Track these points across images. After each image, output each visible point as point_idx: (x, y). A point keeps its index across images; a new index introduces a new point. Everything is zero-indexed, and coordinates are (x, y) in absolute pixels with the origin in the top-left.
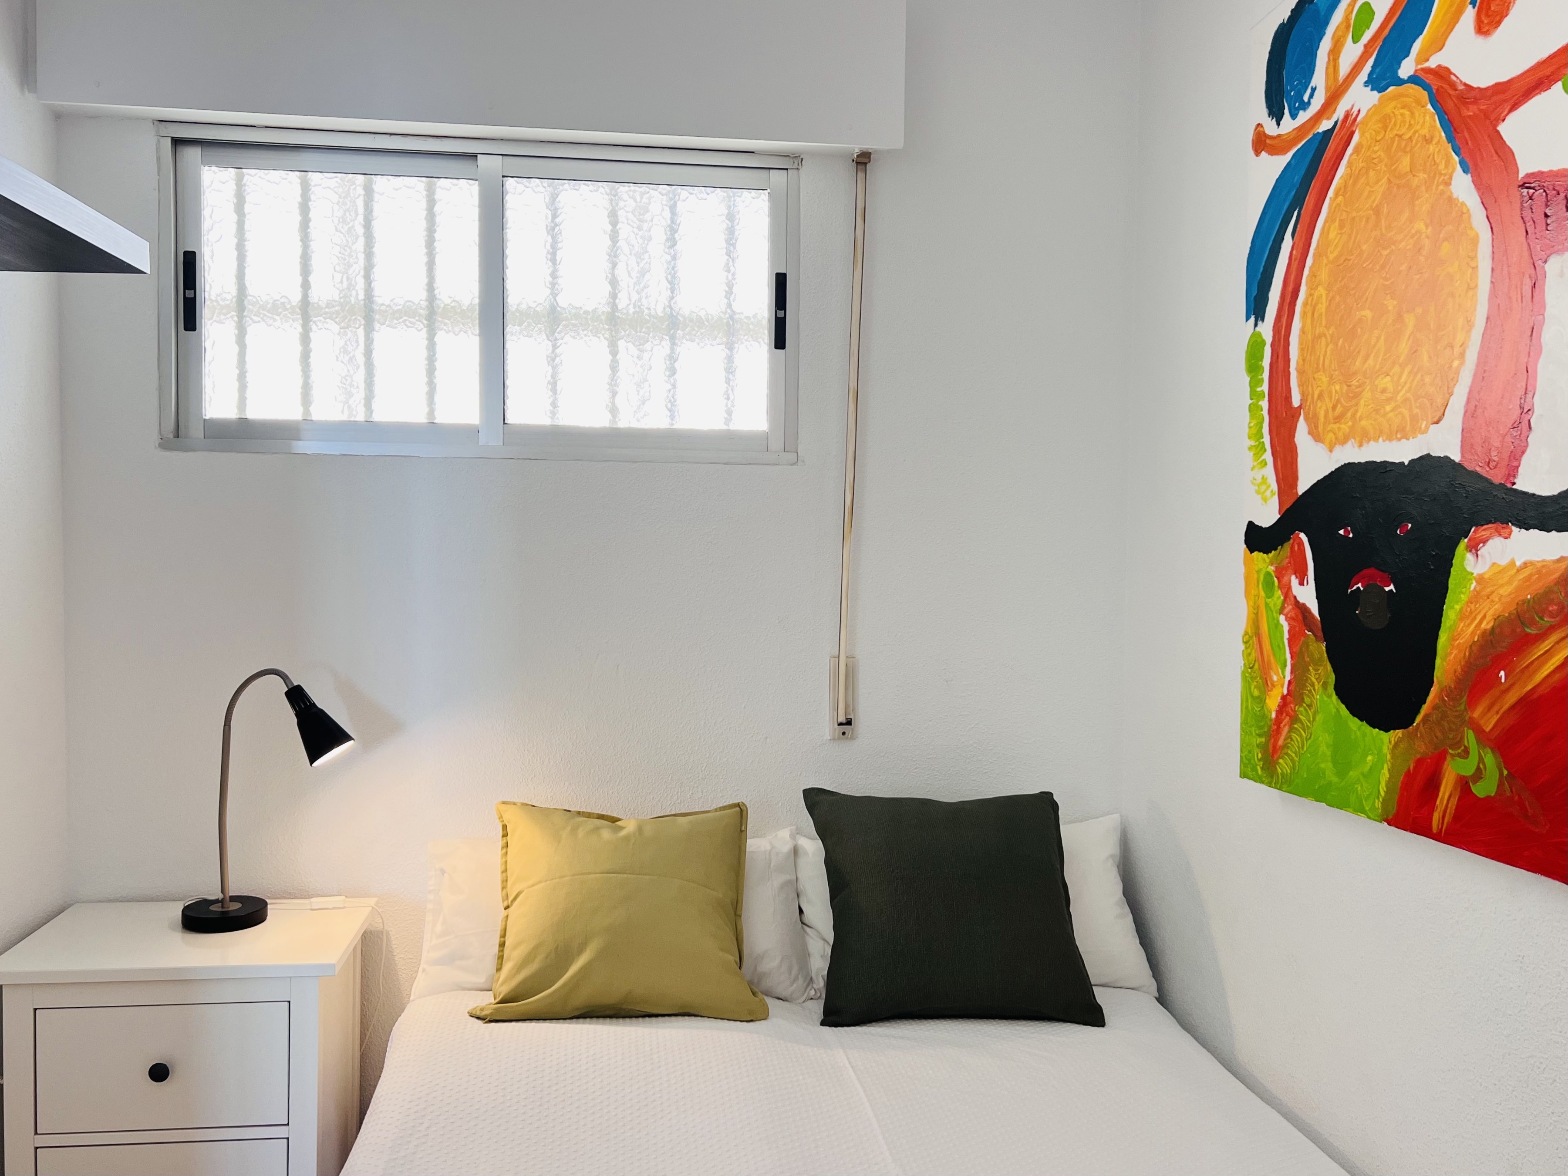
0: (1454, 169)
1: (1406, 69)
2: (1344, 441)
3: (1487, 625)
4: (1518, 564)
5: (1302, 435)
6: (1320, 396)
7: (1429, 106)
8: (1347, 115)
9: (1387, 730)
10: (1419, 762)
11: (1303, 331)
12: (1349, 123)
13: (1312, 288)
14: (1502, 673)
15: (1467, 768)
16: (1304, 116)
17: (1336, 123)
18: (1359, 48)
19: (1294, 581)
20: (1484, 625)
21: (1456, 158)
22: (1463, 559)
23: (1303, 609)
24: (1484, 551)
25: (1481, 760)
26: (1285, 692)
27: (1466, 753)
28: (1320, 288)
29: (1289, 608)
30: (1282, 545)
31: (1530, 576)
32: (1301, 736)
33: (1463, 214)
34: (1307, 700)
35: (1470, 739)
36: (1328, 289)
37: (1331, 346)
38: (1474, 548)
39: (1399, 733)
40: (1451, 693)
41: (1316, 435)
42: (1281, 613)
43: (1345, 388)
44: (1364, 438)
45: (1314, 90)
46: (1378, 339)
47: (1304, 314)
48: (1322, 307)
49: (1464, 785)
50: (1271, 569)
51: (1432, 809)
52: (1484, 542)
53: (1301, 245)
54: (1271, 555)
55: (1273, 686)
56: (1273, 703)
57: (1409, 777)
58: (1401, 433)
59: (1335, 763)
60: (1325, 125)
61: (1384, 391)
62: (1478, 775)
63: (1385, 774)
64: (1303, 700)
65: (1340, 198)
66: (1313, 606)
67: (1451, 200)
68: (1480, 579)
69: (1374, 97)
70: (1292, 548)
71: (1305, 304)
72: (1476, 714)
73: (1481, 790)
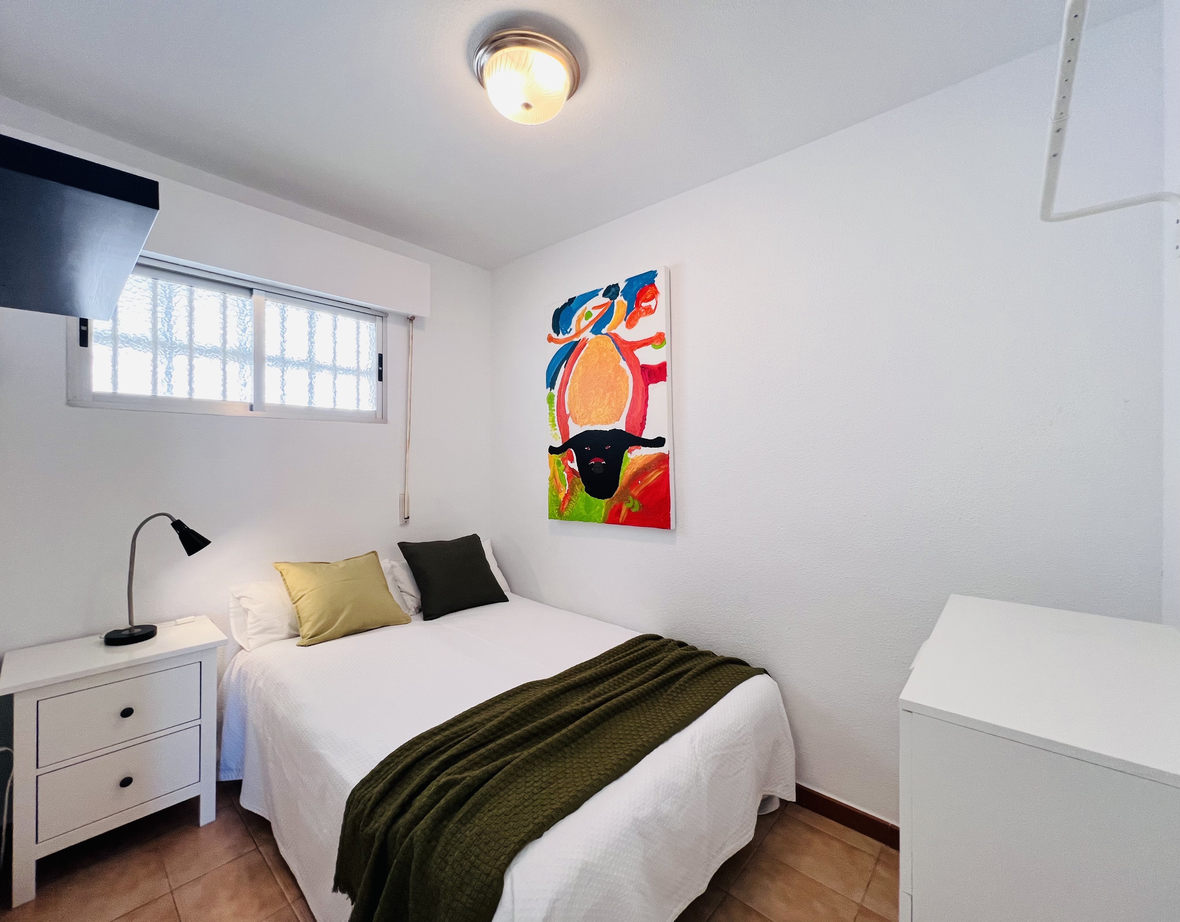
0: (620, 359)
1: (604, 331)
2: (586, 424)
3: (635, 470)
4: (643, 455)
5: (570, 422)
6: (577, 412)
7: (612, 342)
8: (584, 339)
9: (604, 499)
10: (615, 506)
11: (570, 394)
12: (585, 342)
13: (573, 383)
14: (640, 482)
15: (629, 505)
16: (567, 336)
17: (580, 340)
18: (588, 322)
19: (569, 462)
20: (634, 470)
21: (621, 357)
22: (627, 454)
23: (573, 470)
24: (633, 452)
25: (634, 503)
26: (566, 493)
27: (629, 502)
28: (576, 383)
29: (567, 469)
30: (564, 452)
31: (647, 458)
32: (573, 504)
33: (623, 371)
34: (575, 494)
35: (631, 498)
36: (579, 383)
37: (580, 399)
38: (630, 452)
39: (608, 499)
40: (625, 488)
41: (575, 421)
42: (564, 471)
43: (586, 410)
44: (593, 424)
45: (571, 329)
46: (597, 399)
47: (570, 390)
48: (577, 388)
49: (629, 510)
50: (560, 459)
51: (619, 517)
52: (633, 450)
53: (569, 369)
54: (559, 455)
55: (561, 491)
56: (561, 496)
57: (612, 511)
58: (606, 423)
59: (586, 510)
60: (576, 340)
61: (600, 412)
62: (633, 507)
63: (604, 510)
64: (573, 494)
65: (582, 360)
66: (577, 469)
67: (619, 366)
68: (632, 460)
69: (593, 336)
70: (568, 453)
71: (570, 386)
72: (632, 492)
73: (634, 510)
